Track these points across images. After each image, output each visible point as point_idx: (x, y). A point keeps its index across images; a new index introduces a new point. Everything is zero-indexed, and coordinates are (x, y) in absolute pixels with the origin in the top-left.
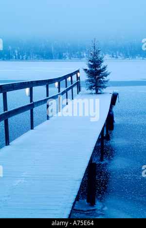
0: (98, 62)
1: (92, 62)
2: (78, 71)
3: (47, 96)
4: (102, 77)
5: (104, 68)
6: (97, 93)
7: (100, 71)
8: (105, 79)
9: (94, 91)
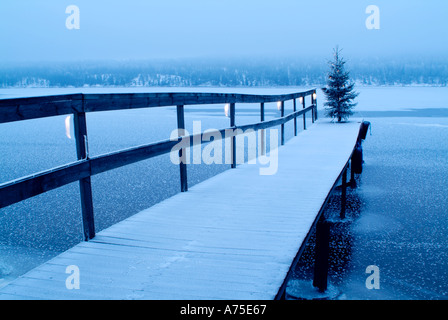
0: (341, 78)
1: (333, 78)
2: (313, 92)
3: (262, 119)
4: (347, 99)
5: (350, 87)
6: (339, 121)
7: (345, 90)
8: (352, 101)
9: (336, 119)
